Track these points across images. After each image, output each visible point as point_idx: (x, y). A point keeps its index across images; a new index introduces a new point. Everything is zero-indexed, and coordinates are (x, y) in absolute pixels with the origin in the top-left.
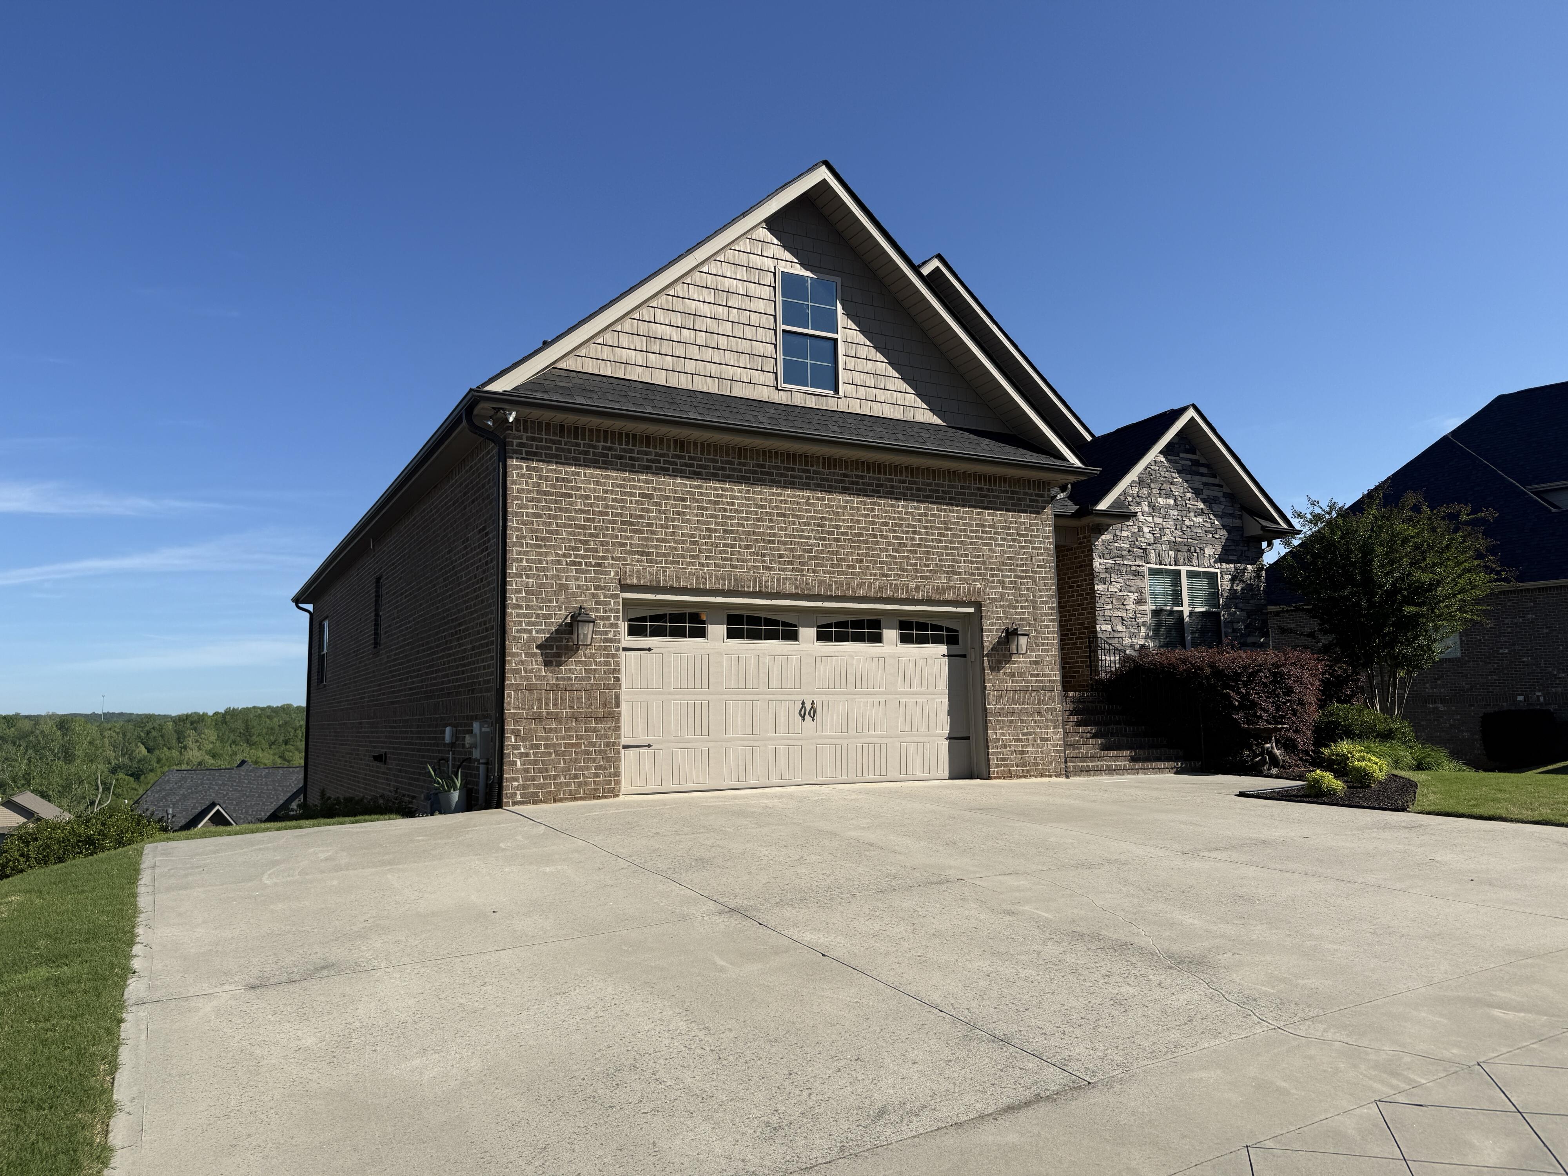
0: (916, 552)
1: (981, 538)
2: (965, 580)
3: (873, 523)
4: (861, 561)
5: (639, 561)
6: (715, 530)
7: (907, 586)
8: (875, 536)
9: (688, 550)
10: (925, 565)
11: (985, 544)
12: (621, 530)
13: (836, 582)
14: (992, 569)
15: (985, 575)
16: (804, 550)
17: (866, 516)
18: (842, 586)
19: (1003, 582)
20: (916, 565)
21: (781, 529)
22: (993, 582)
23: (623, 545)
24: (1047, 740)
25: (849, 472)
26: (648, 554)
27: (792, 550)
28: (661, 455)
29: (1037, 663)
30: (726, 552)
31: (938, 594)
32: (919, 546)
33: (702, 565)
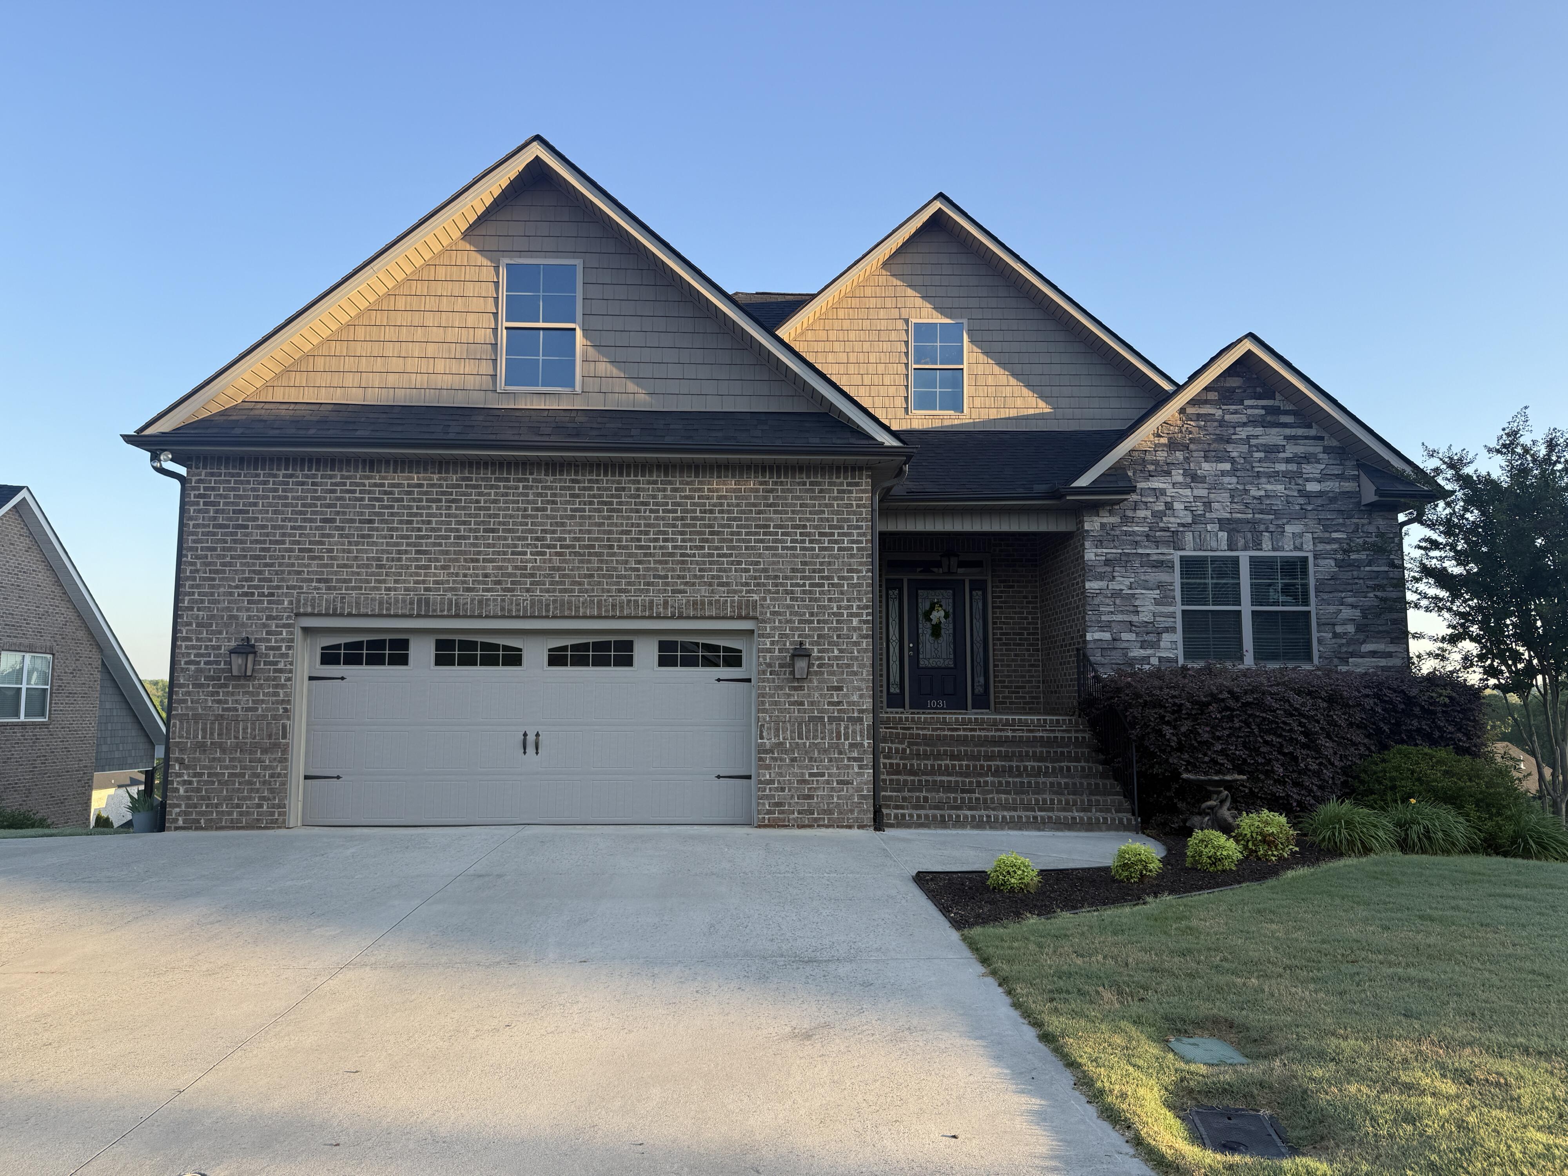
0: (666, 562)
1: (762, 541)
2: (735, 592)
3: (610, 532)
4: (592, 576)
5: (316, 588)
6: (406, 552)
7: (652, 602)
8: (611, 547)
9: (373, 574)
10: (679, 577)
11: (767, 548)
12: (298, 558)
13: (555, 601)
14: (777, 577)
15: (764, 585)
16: (516, 568)
17: (601, 524)
18: (562, 605)
19: (792, 592)
20: (666, 577)
21: (488, 546)
22: (777, 592)
23: (299, 573)
24: (847, 783)
25: (579, 478)
26: (326, 581)
27: (500, 568)
28: (348, 478)
29: (840, 689)
30: (419, 575)
31: (695, 609)
32: (671, 555)
33: (388, 589)
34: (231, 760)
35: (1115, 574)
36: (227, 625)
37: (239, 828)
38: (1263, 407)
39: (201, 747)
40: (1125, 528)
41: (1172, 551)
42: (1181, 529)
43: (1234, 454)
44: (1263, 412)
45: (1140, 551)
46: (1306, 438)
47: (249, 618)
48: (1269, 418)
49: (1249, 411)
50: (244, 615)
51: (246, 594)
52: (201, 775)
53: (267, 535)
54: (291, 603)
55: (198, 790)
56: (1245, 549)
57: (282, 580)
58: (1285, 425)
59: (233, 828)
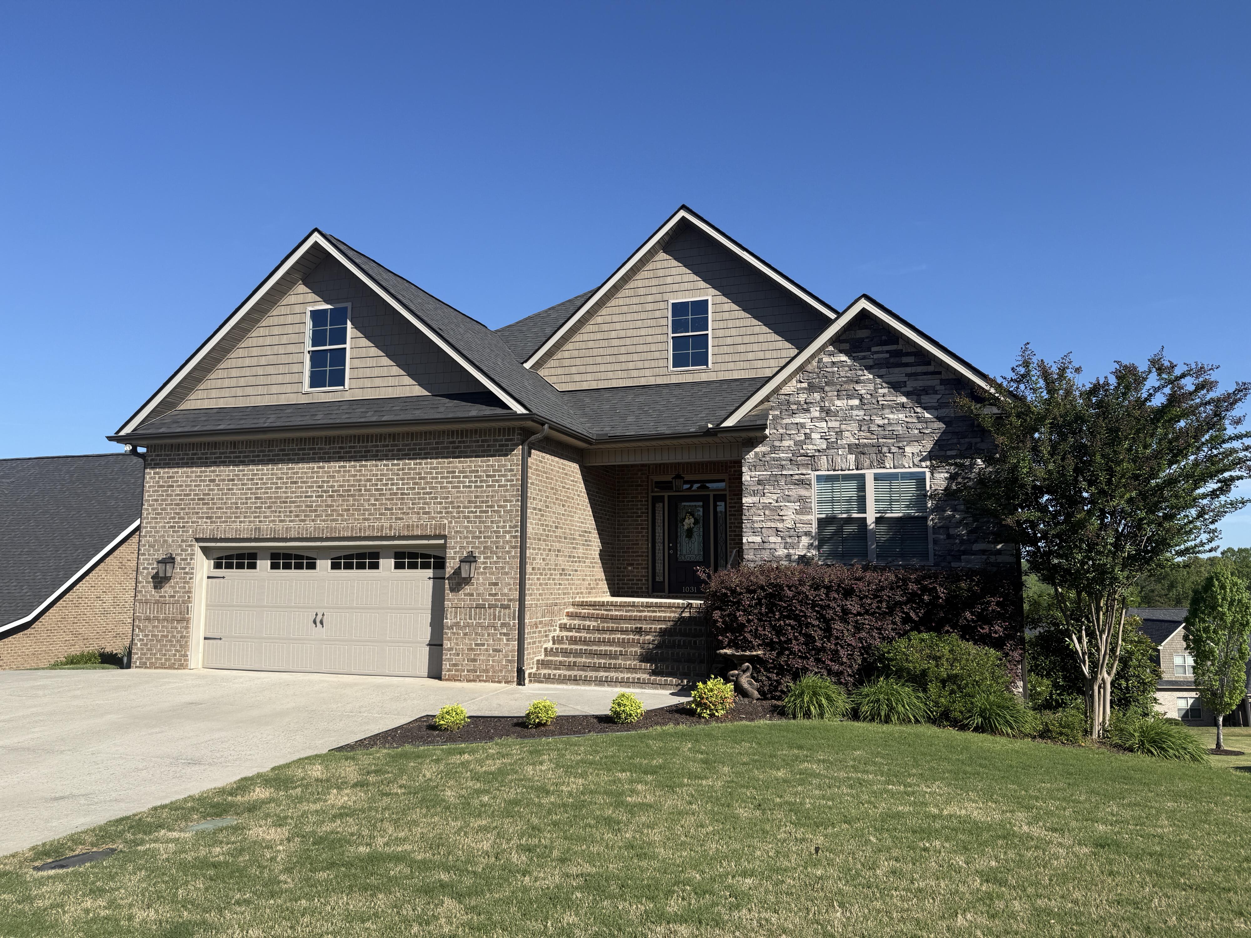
0: (392, 499)
1: (451, 482)
2: (433, 518)
3: (360, 480)
4: (349, 510)
5: (206, 523)
6: (250, 498)
7: (382, 526)
8: (360, 490)
9: (234, 513)
10: (400, 509)
11: (453, 487)
12: (197, 504)
13: (327, 527)
14: (459, 507)
15: (451, 512)
16: (307, 506)
17: (355, 475)
18: (331, 530)
19: (469, 517)
20: (392, 509)
21: (292, 492)
22: (459, 518)
23: (197, 513)
24: (499, 651)
25: (344, 445)
26: (211, 518)
27: (299, 506)
28: (223, 453)
29: (496, 584)
30: (256, 512)
31: (408, 530)
32: (396, 494)
33: (241, 522)
34: (163, 627)
35: (765, 491)
36: (162, 546)
37: (165, 668)
38: (887, 352)
39: (148, 619)
40: (773, 455)
41: (810, 472)
42: (817, 454)
43: (863, 392)
44: (887, 355)
45: (784, 473)
46: (925, 374)
47: (173, 541)
48: (892, 360)
49: (875, 356)
50: (170, 540)
51: (172, 527)
52: (148, 635)
53: (183, 491)
54: (193, 532)
55: (146, 645)
56: (871, 467)
57: (189, 518)
58: (906, 365)
59: (162, 668)
